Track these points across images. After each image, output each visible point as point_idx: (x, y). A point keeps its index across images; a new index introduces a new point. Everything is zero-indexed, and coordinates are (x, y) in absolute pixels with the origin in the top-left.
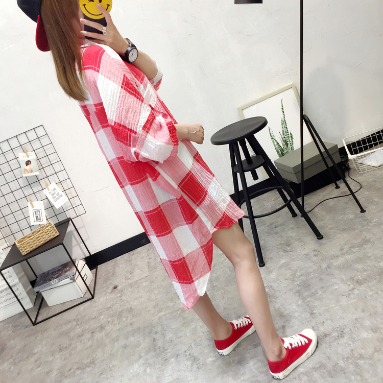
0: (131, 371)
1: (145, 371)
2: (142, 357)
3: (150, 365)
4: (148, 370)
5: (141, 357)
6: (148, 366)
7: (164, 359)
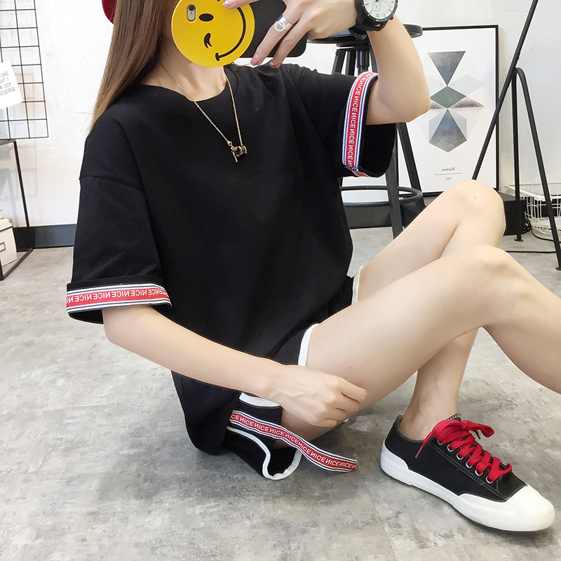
0: (23, 376)
1: (53, 381)
2: (56, 363)
3: (68, 376)
4: (61, 382)
5: (54, 362)
6: (62, 377)
7: (105, 373)
